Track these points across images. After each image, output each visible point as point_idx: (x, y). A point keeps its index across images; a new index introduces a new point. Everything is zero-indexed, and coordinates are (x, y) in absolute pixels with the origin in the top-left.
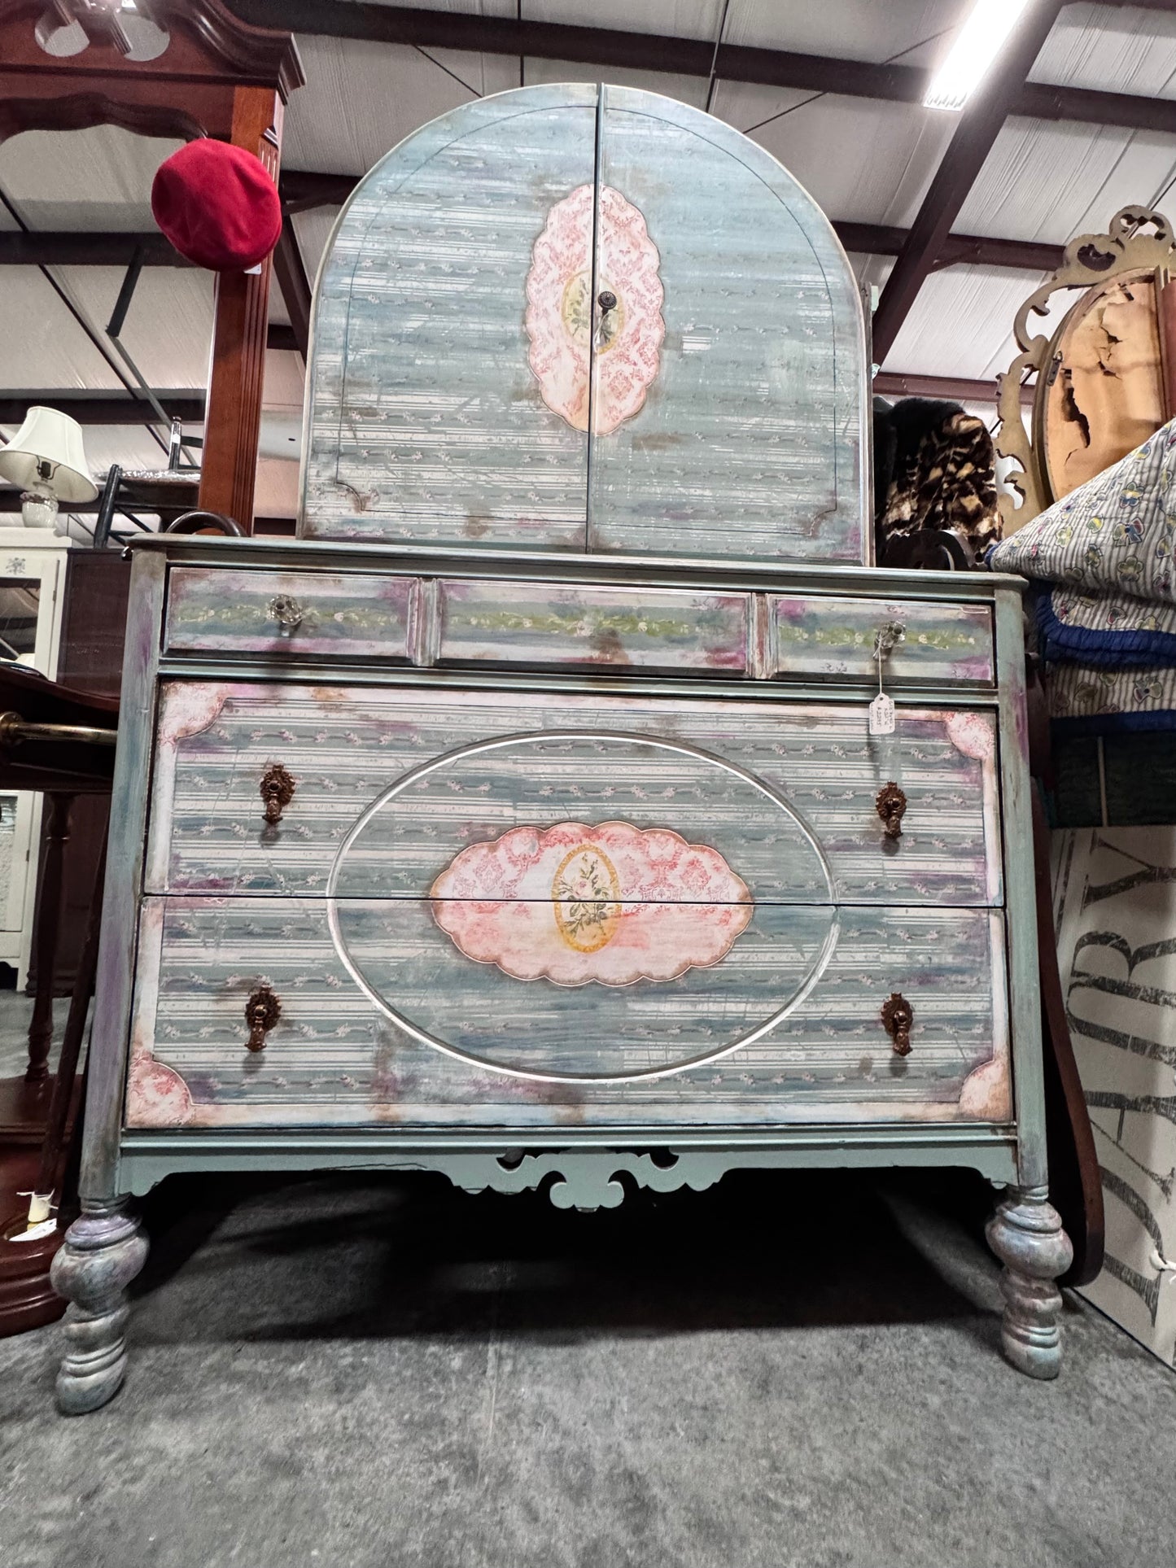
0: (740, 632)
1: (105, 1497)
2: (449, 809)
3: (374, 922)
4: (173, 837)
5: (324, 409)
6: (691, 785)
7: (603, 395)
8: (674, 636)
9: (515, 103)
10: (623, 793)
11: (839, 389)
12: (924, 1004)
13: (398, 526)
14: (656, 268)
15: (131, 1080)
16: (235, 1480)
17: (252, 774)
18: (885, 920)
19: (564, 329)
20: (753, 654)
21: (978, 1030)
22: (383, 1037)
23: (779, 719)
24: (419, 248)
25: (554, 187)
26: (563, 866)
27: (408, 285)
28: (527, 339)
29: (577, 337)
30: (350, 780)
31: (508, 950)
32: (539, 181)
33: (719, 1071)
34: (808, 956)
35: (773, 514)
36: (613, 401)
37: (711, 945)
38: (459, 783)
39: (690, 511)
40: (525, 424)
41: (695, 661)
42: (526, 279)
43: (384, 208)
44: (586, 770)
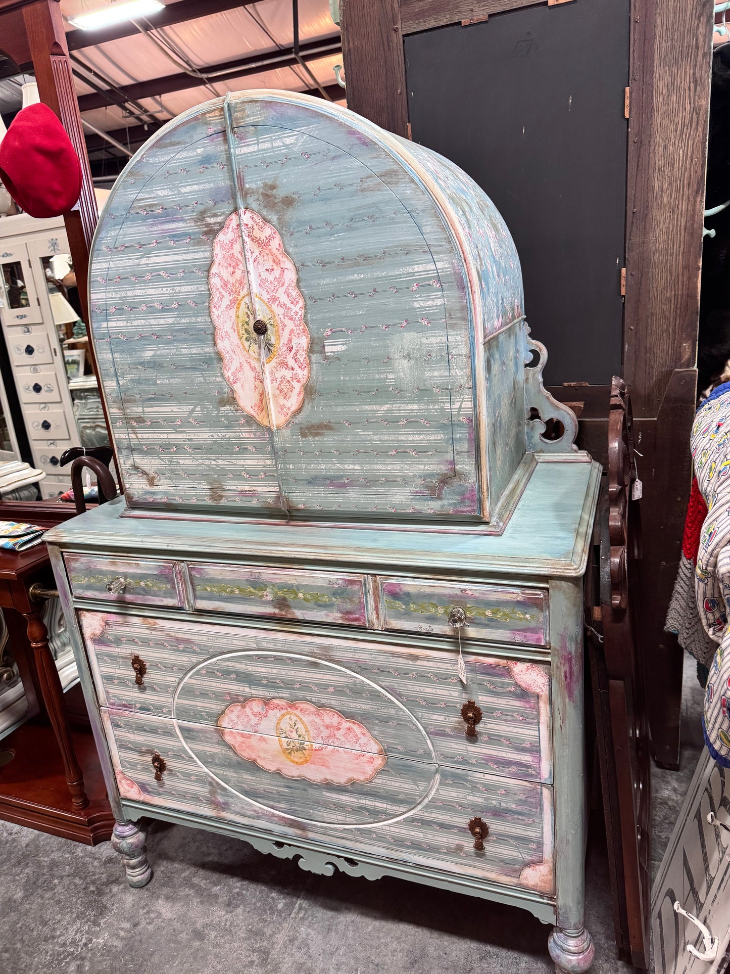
0: (361, 602)
1: (139, 928)
2: (218, 685)
3: (195, 734)
4: (104, 683)
5: (117, 419)
6: (343, 687)
7: (275, 397)
8: (321, 603)
9: (172, 144)
10: (305, 686)
11: (453, 372)
12: (494, 826)
13: (174, 495)
14: (295, 281)
15: (118, 780)
16: (181, 935)
17: (126, 658)
18: (469, 778)
19: (241, 346)
20: (371, 614)
21: (534, 846)
22: (210, 783)
23: (393, 654)
24: (137, 292)
25: (212, 220)
26: (279, 720)
27: (139, 323)
28: (220, 358)
29: (251, 352)
30: (169, 666)
31: (259, 757)
32: (202, 216)
33: (374, 832)
34: (421, 788)
35: (406, 481)
36: (282, 401)
37: (364, 773)
38: (220, 672)
39: (347, 481)
40: (231, 423)
41: (334, 619)
42: (209, 307)
43: (111, 263)
44: (283, 672)
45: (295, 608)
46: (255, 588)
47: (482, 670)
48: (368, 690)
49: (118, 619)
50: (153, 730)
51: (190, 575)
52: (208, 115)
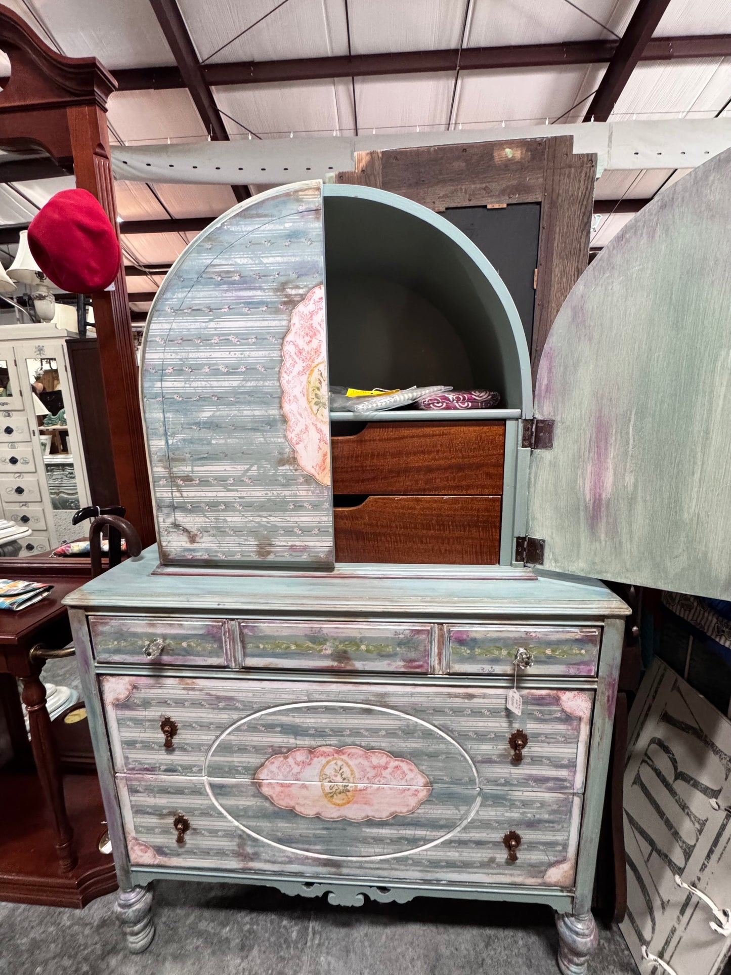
0: (425, 650)
2: (260, 739)
3: (229, 789)
4: (123, 749)
5: (160, 478)
6: (396, 729)
8: (384, 653)
10: (355, 732)
12: (527, 835)
13: (217, 552)
15: (129, 847)
17: (154, 721)
18: (509, 797)
19: (309, 410)
20: (434, 660)
21: (560, 848)
22: (240, 836)
23: (450, 695)
24: (202, 355)
25: (293, 292)
26: (324, 767)
27: (199, 385)
28: (284, 420)
29: (319, 416)
30: (205, 725)
31: (298, 804)
32: (283, 287)
33: (411, 858)
34: (462, 812)
37: (408, 805)
38: (264, 726)
40: (289, 482)
41: (396, 667)
42: (279, 372)
43: (174, 324)
44: (334, 721)
45: (356, 659)
46: (314, 643)
47: (533, 702)
48: (420, 730)
49: (150, 681)
50: (180, 791)
51: (241, 633)
52: (300, 193)
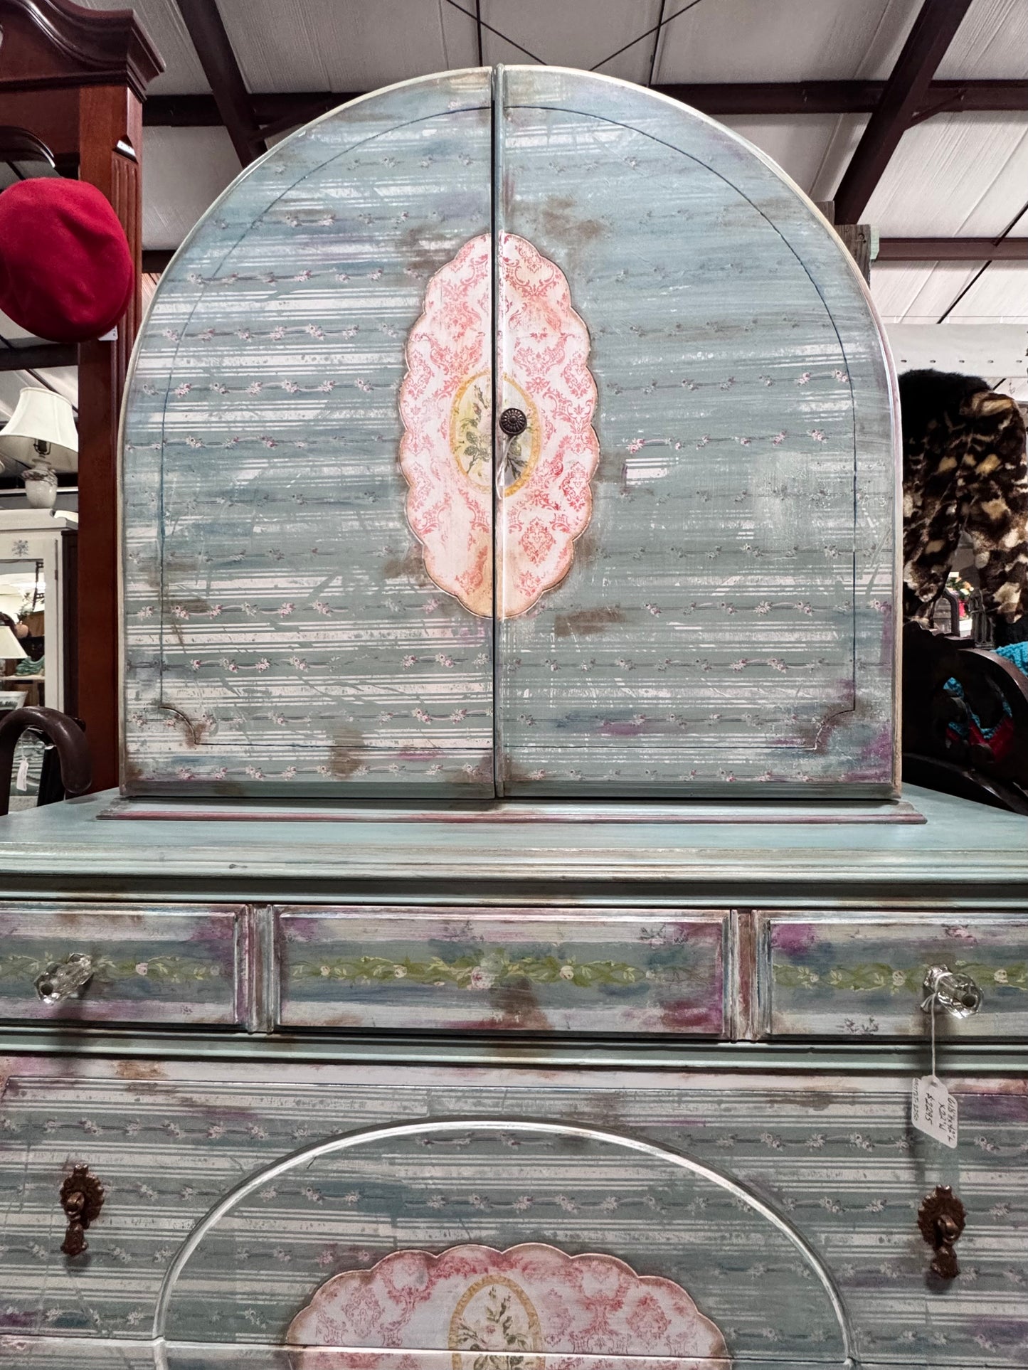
0: (713, 976)
2: (305, 1226)
5: (140, 605)
6: (642, 1194)
7: (512, 557)
8: (616, 985)
9: (374, 118)
10: (543, 1204)
11: (861, 523)
13: (245, 764)
14: (585, 356)
17: (47, 1178)
19: (454, 464)
20: (733, 1003)
23: (772, 1097)
24: (249, 361)
25: (433, 246)
26: (462, 1304)
27: (238, 417)
28: (403, 484)
29: (473, 475)
30: (172, 1187)
32: (412, 237)
35: (761, 720)
36: (525, 565)
38: (317, 1191)
39: (639, 722)
40: (406, 610)
41: (645, 1023)
42: (399, 392)
43: (200, 305)
44: (490, 1172)
45: (548, 1003)
46: (449, 961)
47: (977, 1110)
48: (701, 1195)
49: (49, 1069)
51: (280, 939)
52: (453, 81)
